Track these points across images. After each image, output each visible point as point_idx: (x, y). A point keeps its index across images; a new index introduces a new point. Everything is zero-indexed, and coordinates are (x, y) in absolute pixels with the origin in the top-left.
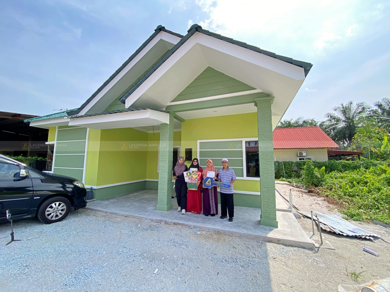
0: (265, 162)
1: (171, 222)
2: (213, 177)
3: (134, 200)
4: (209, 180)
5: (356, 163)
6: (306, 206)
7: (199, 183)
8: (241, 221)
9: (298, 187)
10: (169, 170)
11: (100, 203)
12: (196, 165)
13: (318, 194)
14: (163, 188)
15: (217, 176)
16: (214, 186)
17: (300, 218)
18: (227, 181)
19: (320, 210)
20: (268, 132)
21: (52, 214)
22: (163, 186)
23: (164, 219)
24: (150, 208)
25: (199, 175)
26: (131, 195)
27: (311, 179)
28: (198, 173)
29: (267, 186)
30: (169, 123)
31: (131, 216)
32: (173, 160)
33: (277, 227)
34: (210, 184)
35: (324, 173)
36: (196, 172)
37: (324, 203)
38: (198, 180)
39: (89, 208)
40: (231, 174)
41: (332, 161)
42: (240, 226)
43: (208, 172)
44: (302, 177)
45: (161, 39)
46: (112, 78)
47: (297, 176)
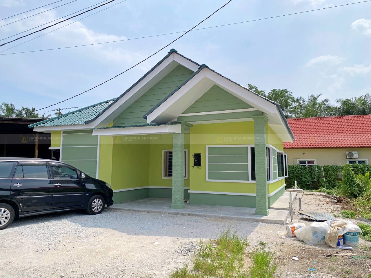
1: (186, 214)
14: (176, 189)
21: (95, 208)
23: (180, 212)
24: (165, 208)
30: (180, 133)
31: (152, 212)
33: (267, 215)
45: (174, 60)
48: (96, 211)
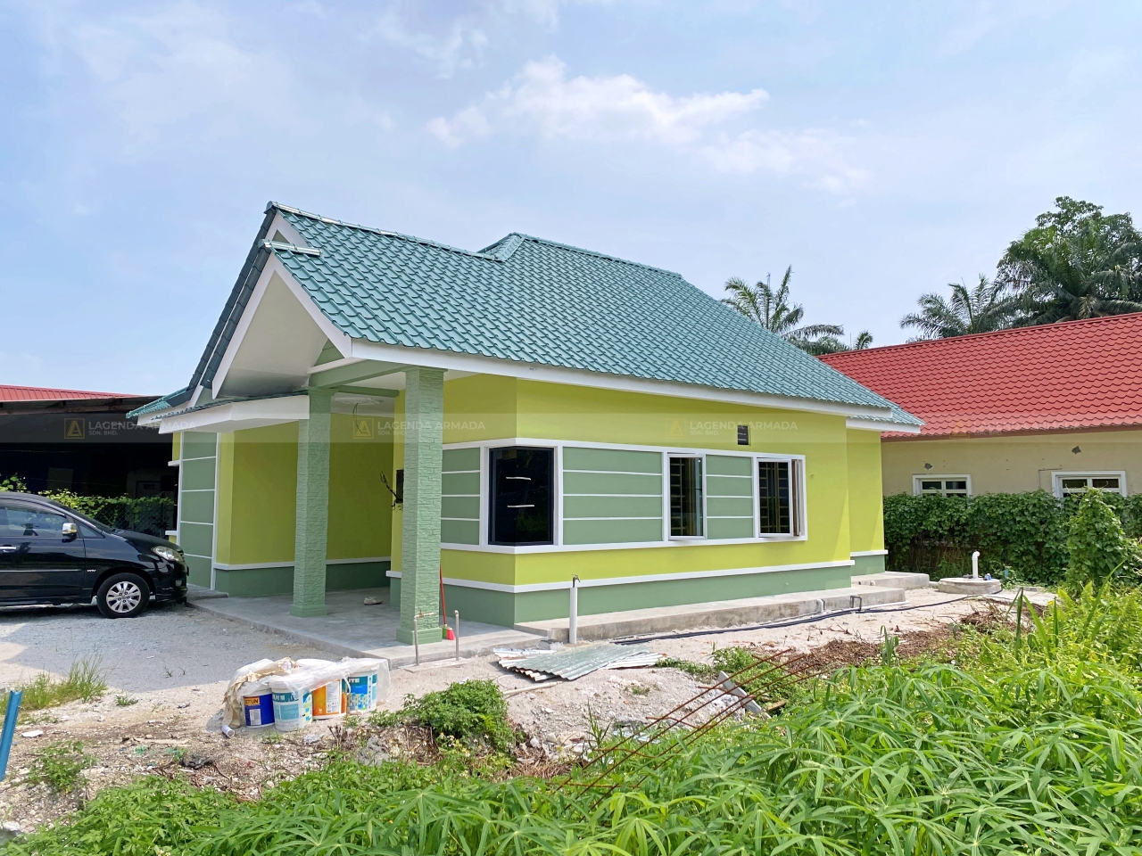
21: (118, 602)
30: (308, 418)
48: (120, 611)
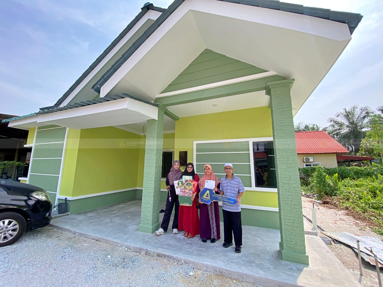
0: (285, 168)
1: (154, 253)
2: (212, 188)
3: (117, 215)
4: (208, 192)
5: (369, 170)
6: (330, 224)
7: (194, 196)
8: (253, 252)
9: (308, 197)
10: (156, 178)
11: (73, 219)
12: (191, 172)
13: (336, 206)
14: (148, 202)
15: (218, 186)
16: (214, 201)
17: (331, 244)
18: (232, 195)
19: (350, 229)
20: (287, 126)
22: (148, 199)
23: (145, 247)
24: (132, 228)
25: (194, 185)
26: (115, 208)
27: (323, 187)
28: (193, 183)
29: (289, 202)
30: (157, 120)
31: (103, 241)
32: (162, 165)
33: (307, 264)
34: (209, 198)
35: (337, 181)
36: (190, 181)
37: (349, 218)
38: (193, 193)
39: (56, 226)
40: (238, 185)
41: (342, 168)
42: (253, 262)
43: (206, 181)
44: (311, 185)
45: (149, 19)
46: (92, 68)
47: (304, 184)
